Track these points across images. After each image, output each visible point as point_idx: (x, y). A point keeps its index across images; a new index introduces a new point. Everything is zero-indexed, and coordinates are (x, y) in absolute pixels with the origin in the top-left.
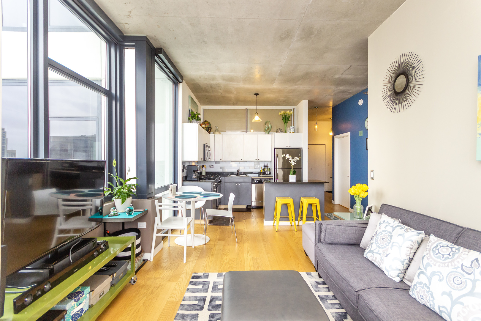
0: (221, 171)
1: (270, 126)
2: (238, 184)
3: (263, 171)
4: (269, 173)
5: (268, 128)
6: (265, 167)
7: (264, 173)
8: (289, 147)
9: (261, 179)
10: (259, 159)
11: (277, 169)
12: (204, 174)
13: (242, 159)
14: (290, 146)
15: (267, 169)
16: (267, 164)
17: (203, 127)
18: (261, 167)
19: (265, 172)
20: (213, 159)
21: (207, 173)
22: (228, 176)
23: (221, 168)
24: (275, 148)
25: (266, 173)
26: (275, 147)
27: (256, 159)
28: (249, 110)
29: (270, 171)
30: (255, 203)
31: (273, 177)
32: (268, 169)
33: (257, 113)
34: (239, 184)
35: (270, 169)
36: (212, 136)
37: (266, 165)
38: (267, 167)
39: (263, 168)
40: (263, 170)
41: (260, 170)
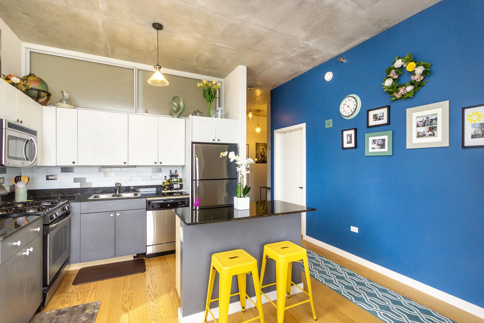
0: (77, 186)
1: (181, 103)
2: (115, 215)
3: (168, 184)
4: (180, 187)
5: (178, 109)
6: (171, 176)
7: (171, 187)
8: (217, 142)
9: (164, 200)
10: (161, 163)
11: (198, 181)
12: (21, 197)
13: (125, 163)
14: (219, 140)
15: (175, 180)
16: (176, 171)
17: (13, 84)
18: (166, 177)
19: (173, 185)
20: (50, 161)
21: (31, 193)
22: (91, 198)
23: (76, 180)
24: (193, 143)
25: (175, 186)
26: (194, 141)
27: (155, 163)
28: (140, 72)
29: (181, 183)
30: (153, 248)
31: (189, 195)
32: (179, 180)
33: (158, 65)
34: (118, 214)
35: (181, 180)
36: (48, 110)
37: (173, 172)
38: (176, 176)
39: (168, 178)
40: (169, 181)
41: (164, 183)
